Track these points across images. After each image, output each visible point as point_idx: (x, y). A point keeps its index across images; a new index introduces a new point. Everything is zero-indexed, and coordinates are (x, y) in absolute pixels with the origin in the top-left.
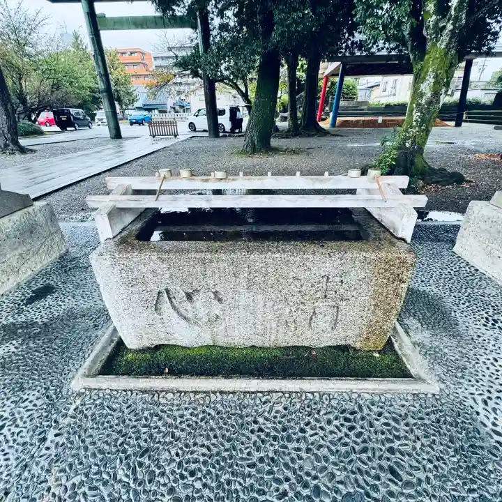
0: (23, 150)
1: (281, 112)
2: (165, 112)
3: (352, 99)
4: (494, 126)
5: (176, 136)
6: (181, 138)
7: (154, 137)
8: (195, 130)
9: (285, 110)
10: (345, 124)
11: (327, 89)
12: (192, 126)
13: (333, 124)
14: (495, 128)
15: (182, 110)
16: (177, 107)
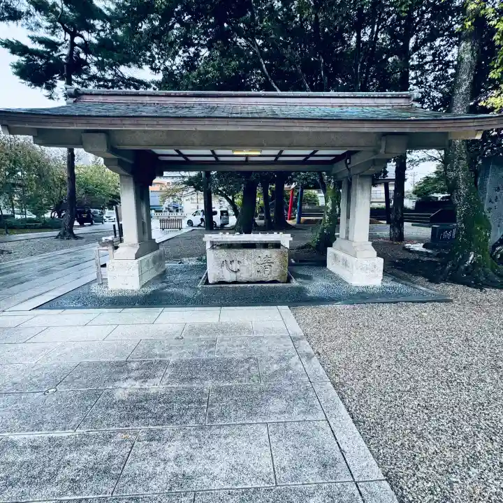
0: (76, 237)
1: (259, 212)
2: (161, 211)
3: (315, 204)
4: (411, 223)
5: (180, 229)
6: (184, 231)
7: (163, 229)
8: (192, 226)
9: (262, 212)
10: (307, 222)
11: (294, 197)
12: (190, 223)
13: (299, 222)
14: (412, 225)
15: (175, 210)
16: (171, 208)
